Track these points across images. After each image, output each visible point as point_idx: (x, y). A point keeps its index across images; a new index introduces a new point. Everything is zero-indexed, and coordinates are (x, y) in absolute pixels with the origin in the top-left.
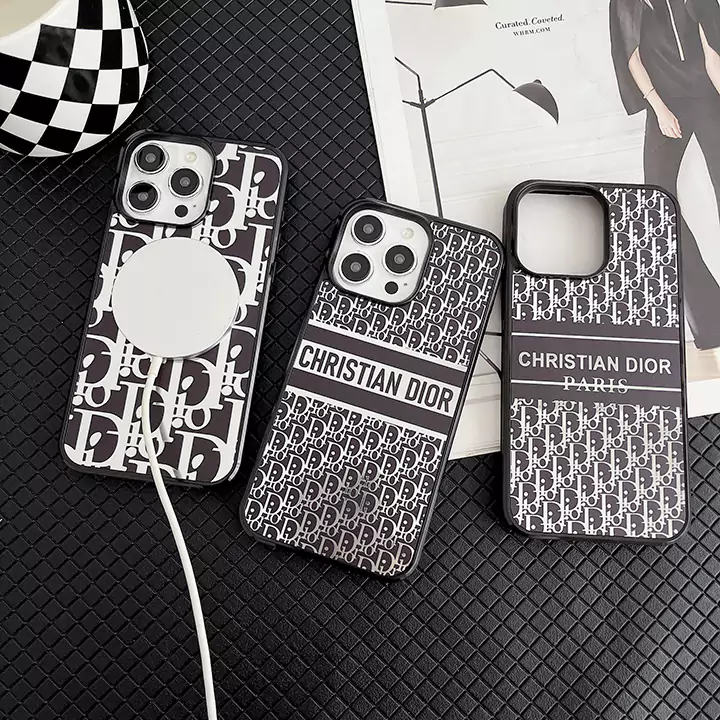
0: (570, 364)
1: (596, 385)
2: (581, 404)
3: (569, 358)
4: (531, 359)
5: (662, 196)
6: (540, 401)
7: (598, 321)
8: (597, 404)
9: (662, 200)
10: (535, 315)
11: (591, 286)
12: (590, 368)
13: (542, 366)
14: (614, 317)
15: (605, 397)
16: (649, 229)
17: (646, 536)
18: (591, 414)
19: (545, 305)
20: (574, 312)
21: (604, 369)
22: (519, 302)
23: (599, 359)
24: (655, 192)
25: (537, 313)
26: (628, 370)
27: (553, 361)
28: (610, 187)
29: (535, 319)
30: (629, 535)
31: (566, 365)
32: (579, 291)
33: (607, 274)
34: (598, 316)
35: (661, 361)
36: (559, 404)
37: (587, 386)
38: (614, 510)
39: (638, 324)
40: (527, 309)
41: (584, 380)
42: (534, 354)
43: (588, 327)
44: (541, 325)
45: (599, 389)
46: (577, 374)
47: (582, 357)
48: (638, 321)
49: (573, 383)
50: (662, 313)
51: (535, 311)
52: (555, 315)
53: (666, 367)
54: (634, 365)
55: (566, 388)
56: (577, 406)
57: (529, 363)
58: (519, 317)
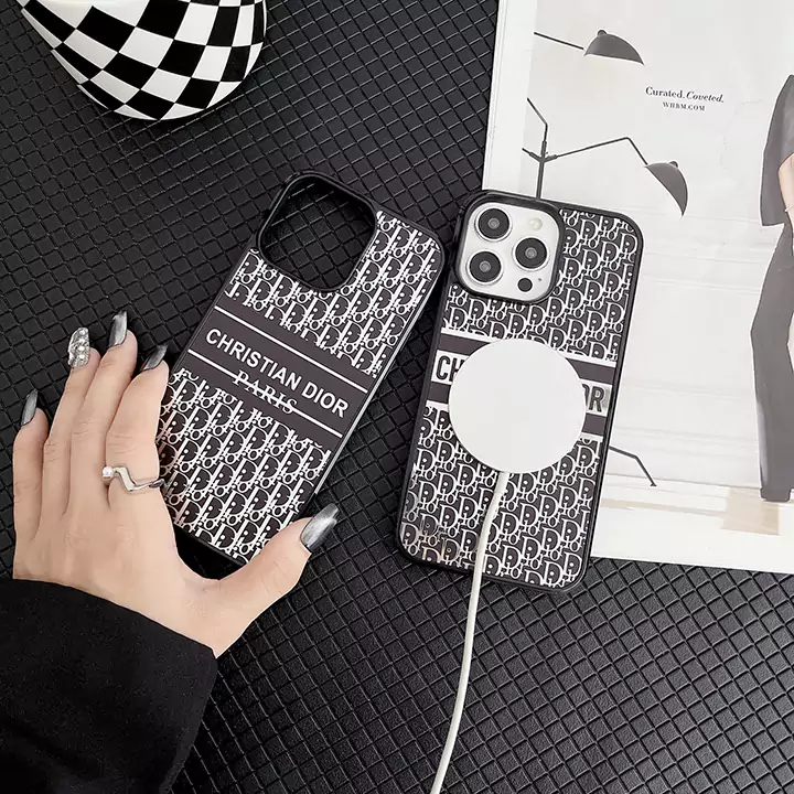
0: (253, 362)
1: (265, 393)
2: (241, 403)
3: (256, 356)
4: (219, 339)
5: (434, 247)
6: (204, 382)
7: (303, 336)
8: (255, 411)
9: (433, 250)
10: (248, 300)
11: (316, 299)
12: (270, 375)
13: (226, 350)
14: (320, 339)
15: (267, 409)
16: (403, 272)
17: (228, 553)
18: (244, 417)
19: (262, 296)
20: (285, 316)
21: (282, 382)
22: (239, 281)
23: (284, 370)
24: (431, 240)
25: (251, 299)
26: (304, 394)
27: (238, 351)
28: (391, 214)
29: (245, 304)
30: (213, 543)
31: (249, 361)
32: (302, 298)
33: (337, 296)
34: (306, 330)
35: (340, 401)
36: (220, 393)
37: (256, 389)
38: (213, 514)
39: (339, 356)
40: (243, 292)
41: (257, 382)
42: (225, 336)
43: (290, 336)
44: (248, 314)
45: (266, 397)
46: (254, 374)
47: (268, 361)
48: (341, 354)
49: (244, 381)
50: (367, 357)
51: (249, 297)
52: (266, 309)
54: (313, 392)
55: (236, 382)
56: (236, 403)
57: (215, 341)
58: (231, 295)
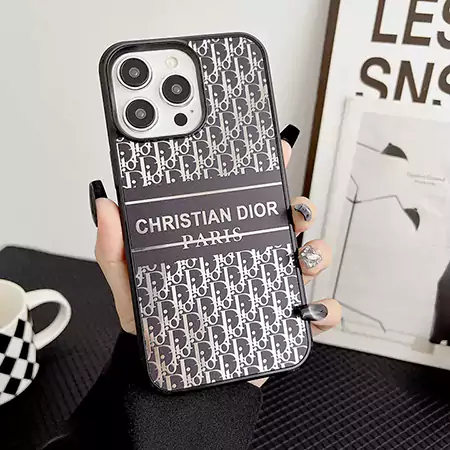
0: (186, 223)
1: (213, 239)
2: (201, 259)
3: (185, 217)
4: (148, 225)
5: (248, 42)
6: (163, 265)
7: (206, 177)
8: (216, 256)
9: (248, 46)
10: (145, 181)
11: (194, 143)
12: (205, 223)
13: (160, 230)
14: (220, 170)
15: (223, 248)
16: (240, 77)
17: (277, 368)
18: (212, 267)
19: (153, 169)
20: (182, 171)
21: (218, 221)
22: (127, 170)
23: (212, 212)
24: (241, 39)
25: (147, 179)
26: (240, 218)
27: (169, 223)
28: (198, 40)
29: (145, 184)
30: (262, 371)
31: (182, 225)
32: (184, 149)
33: (208, 129)
34: (205, 171)
35: (268, 204)
36: (181, 264)
37: (204, 241)
38: (245, 351)
39: (243, 172)
40: (136, 176)
41: (201, 235)
42: (150, 220)
43: (196, 184)
44: (152, 191)
45: (216, 241)
46: (194, 231)
47: (196, 214)
48: (243, 170)
49: (192, 241)
50: (263, 158)
51: (144, 177)
52: (164, 178)
53: (273, 209)
54: (245, 212)
55: (186, 247)
56: (198, 262)
57: (146, 229)
58: (129, 186)
